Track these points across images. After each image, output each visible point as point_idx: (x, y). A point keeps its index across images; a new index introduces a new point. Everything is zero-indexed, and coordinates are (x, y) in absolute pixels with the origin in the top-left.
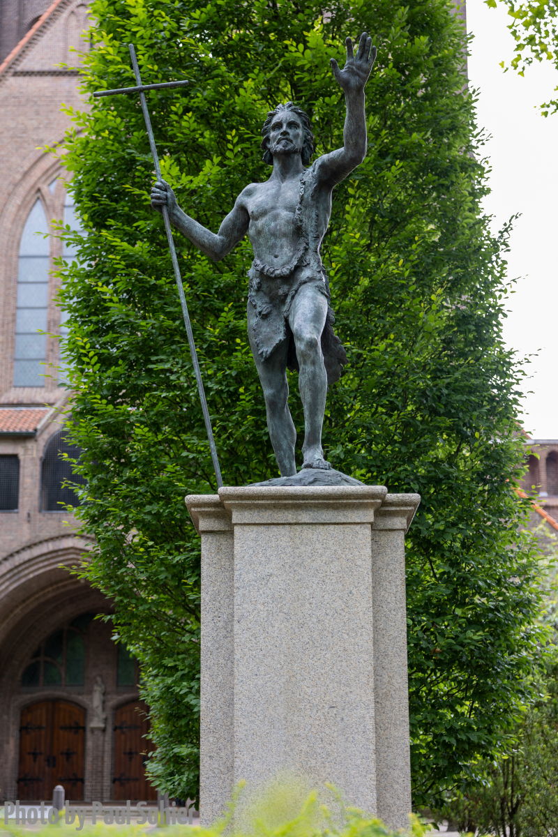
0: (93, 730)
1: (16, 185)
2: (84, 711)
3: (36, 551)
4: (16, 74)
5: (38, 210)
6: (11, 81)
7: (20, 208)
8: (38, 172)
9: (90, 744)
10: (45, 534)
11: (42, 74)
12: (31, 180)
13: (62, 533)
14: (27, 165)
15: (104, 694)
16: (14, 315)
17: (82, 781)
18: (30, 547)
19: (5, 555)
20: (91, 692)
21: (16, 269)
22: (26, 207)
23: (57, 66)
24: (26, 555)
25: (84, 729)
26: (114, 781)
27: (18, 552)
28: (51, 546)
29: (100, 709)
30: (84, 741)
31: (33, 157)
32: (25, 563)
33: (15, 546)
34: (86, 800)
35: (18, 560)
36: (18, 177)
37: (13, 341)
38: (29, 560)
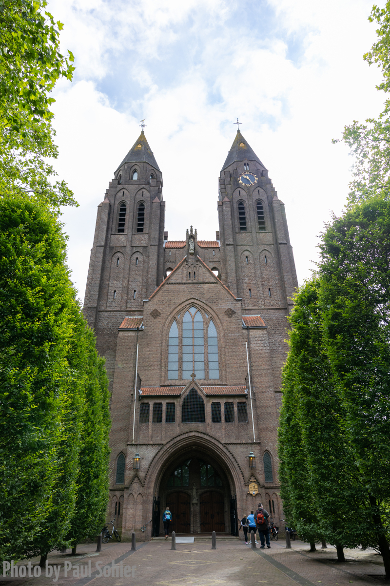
0: (193, 504)
1: (168, 316)
2: (189, 496)
3: (182, 437)
4: (167, 284)
5: (174, 324)
6: (167, 286)
7: (169, 323)
8: (175, 312)
9: (192, 509)
10: (185, 431)
11: (175, 284)
12: (173, 314)
13: (190, 430)
14: (171, 310)
15: (197, 490)
16: (168, 356)
17: (190, 525)
18: (180, 436)
19: (171, 439)
20: (192, 489)
21: (168, 342)
22: (171, 323)
23: (180, 281)
24: (178, 439)
25: (190, 503)
26: (201, 525)
27: (176, 437)
28: (187, 435)
29: (196, 495)
30: (190, 508)
31: (173, 308)
32: (178, 441)
33: (174, 435)
34: (192, 533)
35: (176, 440)
36: (169, 313)
37: (167, 364)
38: (179, 440)
